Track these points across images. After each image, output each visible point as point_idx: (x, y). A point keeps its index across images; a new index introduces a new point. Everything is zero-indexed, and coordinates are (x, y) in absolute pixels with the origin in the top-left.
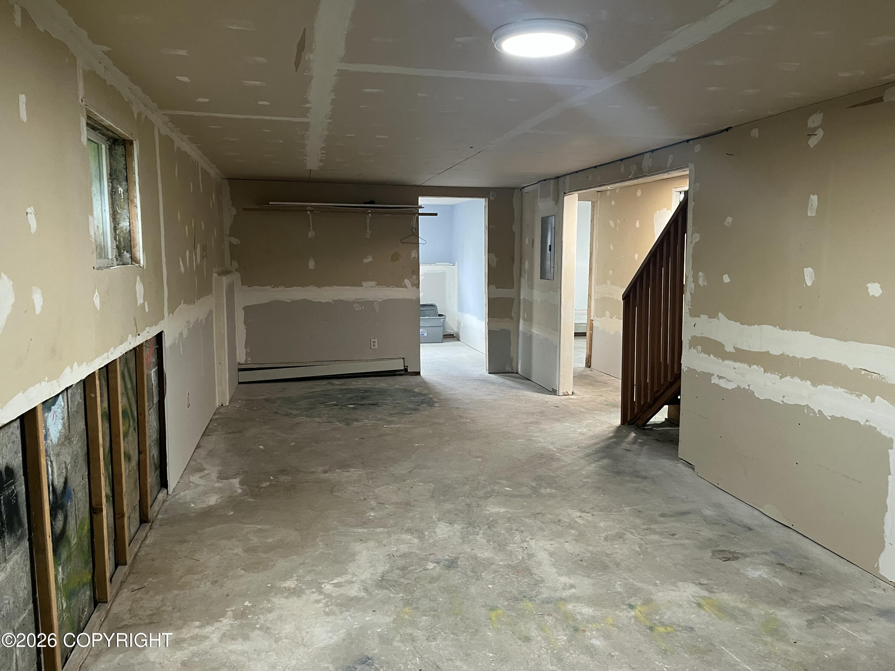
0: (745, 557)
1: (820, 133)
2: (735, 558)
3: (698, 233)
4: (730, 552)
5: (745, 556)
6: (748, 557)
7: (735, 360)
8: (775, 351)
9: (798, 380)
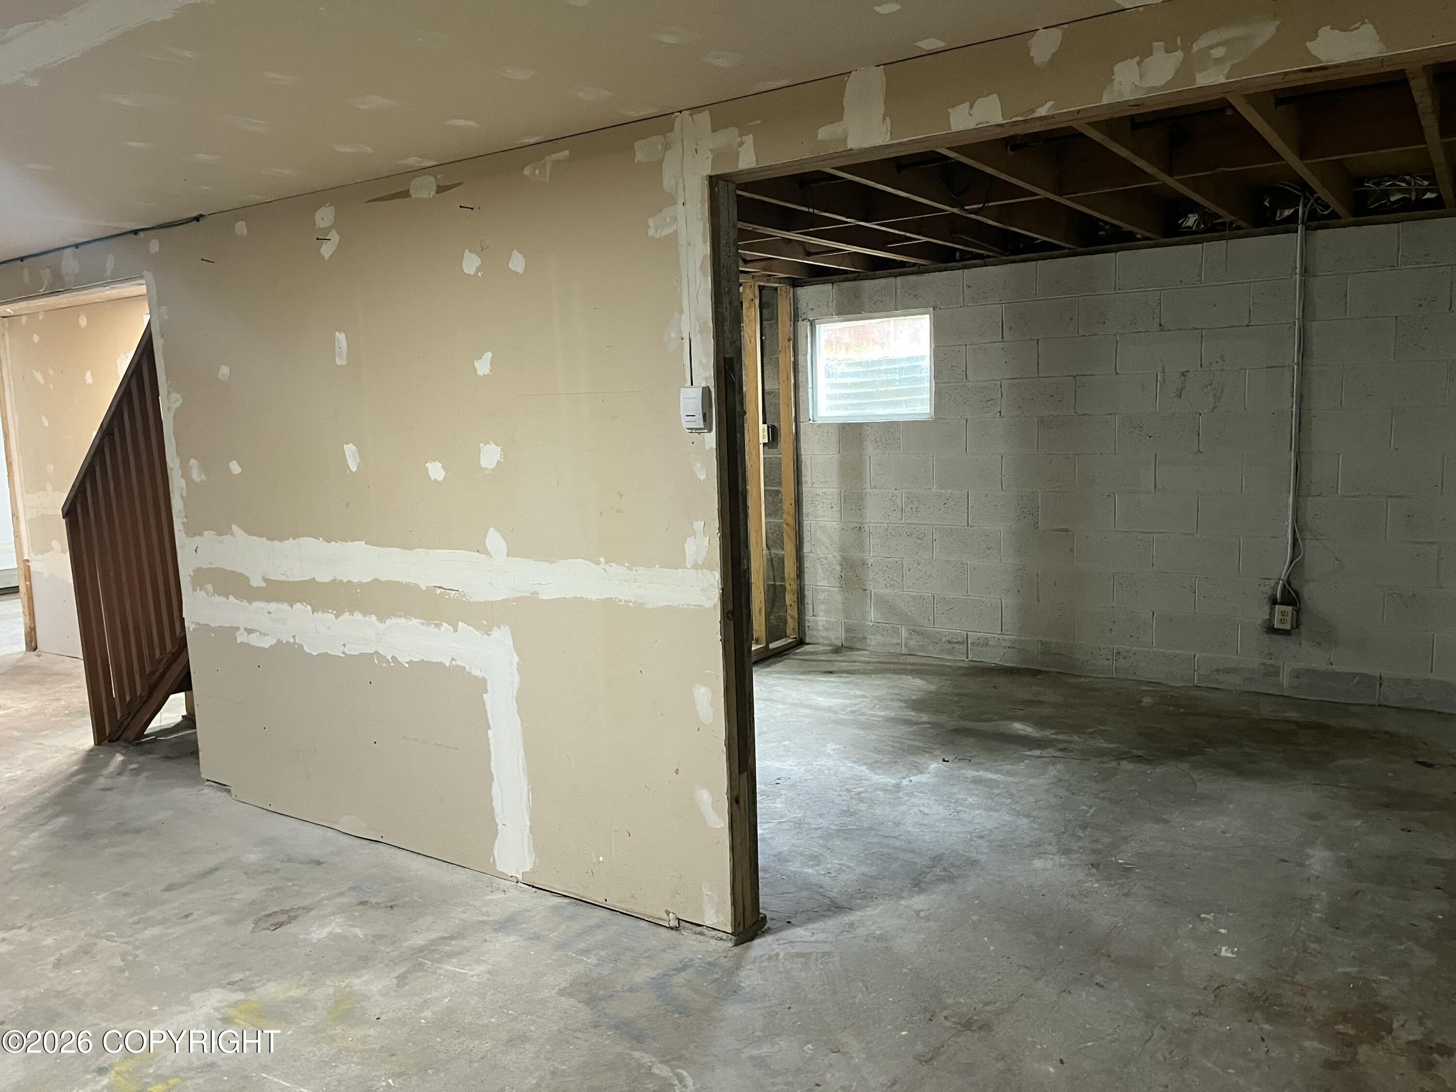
0: (308, 912)
1: (335, 237)
2: (292, 919)
3: (179, 393)
4: (283, 912)
5: (307, 909)
6: (312, 910)
7: (268, 600)
8: (323, 577)
9: (360, 616)
